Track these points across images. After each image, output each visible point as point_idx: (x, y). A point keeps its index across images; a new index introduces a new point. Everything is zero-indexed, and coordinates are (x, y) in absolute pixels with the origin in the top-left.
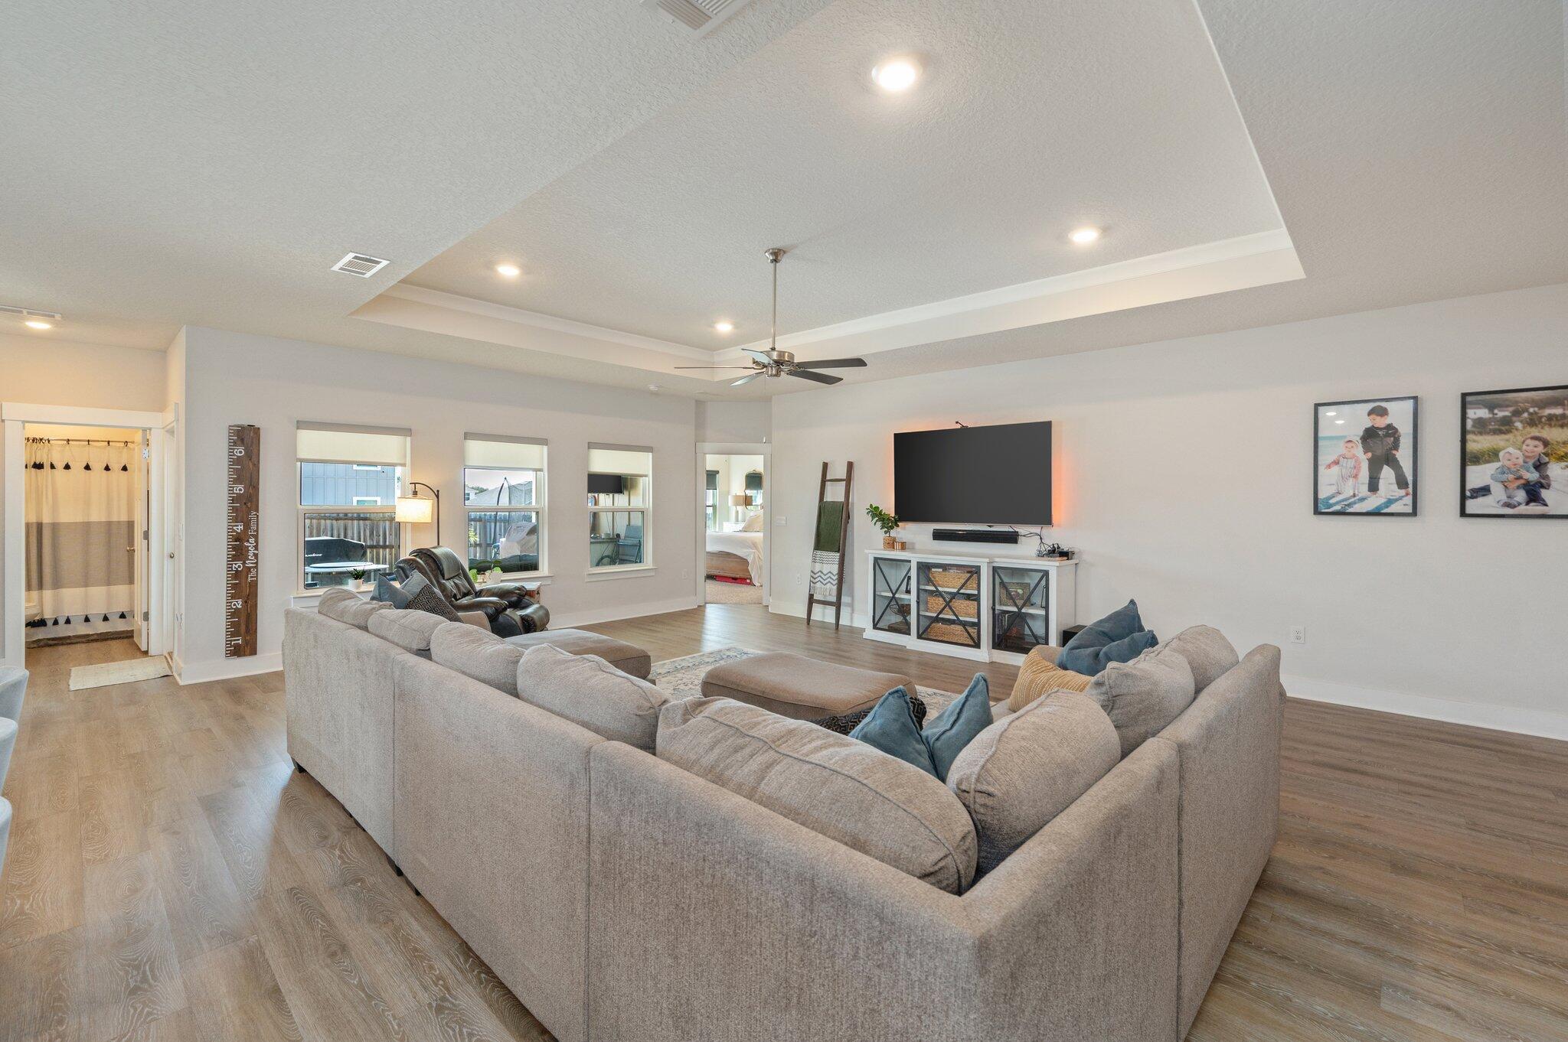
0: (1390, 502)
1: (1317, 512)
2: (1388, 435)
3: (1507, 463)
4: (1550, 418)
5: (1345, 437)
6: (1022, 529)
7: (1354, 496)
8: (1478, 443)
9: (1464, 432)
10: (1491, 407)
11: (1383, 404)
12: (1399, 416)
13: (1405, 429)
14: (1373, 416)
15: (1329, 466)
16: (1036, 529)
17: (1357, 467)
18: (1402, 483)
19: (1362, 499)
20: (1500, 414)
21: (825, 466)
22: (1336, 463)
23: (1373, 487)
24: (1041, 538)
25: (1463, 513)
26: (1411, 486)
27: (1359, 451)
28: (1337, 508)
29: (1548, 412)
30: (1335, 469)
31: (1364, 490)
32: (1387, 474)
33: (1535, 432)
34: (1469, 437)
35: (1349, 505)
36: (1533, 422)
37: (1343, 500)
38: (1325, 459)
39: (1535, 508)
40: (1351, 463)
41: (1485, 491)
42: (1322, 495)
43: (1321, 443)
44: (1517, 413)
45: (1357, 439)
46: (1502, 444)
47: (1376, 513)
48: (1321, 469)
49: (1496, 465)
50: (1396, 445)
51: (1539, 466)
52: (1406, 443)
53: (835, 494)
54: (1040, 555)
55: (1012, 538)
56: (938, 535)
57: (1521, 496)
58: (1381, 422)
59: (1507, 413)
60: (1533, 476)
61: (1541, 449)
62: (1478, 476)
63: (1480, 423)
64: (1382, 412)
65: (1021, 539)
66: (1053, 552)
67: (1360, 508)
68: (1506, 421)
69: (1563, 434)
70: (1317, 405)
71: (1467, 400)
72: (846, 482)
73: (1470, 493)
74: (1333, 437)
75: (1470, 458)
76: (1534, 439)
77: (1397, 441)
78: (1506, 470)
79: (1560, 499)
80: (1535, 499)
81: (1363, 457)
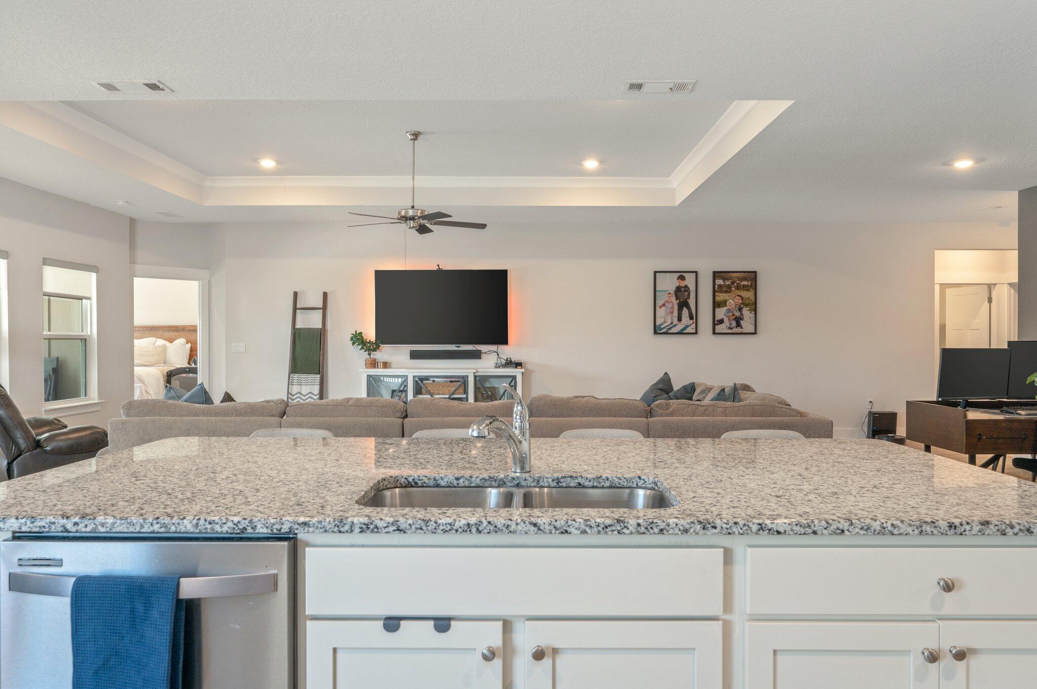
0: (687, 327)
1: (655, 333)
2: (685, 291)
3: (730, 308)
4: (744, 286)
5: (667, 291)
6: (483, 348)
7: (672, 323)
8: (721, 297)
9: (714, 291)
10: (724, 280)
11: (684, 274)
12: (690, 281)
13: (692, 288)
14: (679, 280)
15: (661, 307)
16: (493, 348)
17: (672, 308)
18: (691, 318)
19: (675, 326)
20: (728, 283)
21: (296, 294)
22: (664, 305)
23: (680, 319)
24: (498, 355)
25: (714, 333)
26: (695, 318)
27: (673, 299)
29: (743, 283)
30: (663, 308)
31: (675, 321)
32: (685, 311)
33: (739, 293)
34: (717, 294)
35: (670, 329)
36: (738, 288)
37: (667, 326)
38: (659, 303)
39: (738, 330)
40: (670, 305)
41: (721, 321)
42: (658, 324)
43: (657, 294)
44: (733, 283)
45: (672, 292)
46: (728, 298)
47: (680, 333)
48: (657, 308)
49: (725, 308)
50: (689, 297)
51: (740, 309)
52: (693, 295)
53: (313, 321)
54: (497, 366)
55: (477, 355)
56: (415, 355)
57: (734, 324)
58: (683, 284)
59: (729, 283)
60: (738, 314)
61: (740, 301)
62: (721, 313)
63: (720, 286)
64: (682, 278)
65: (483, 356)
66: (509, 363)
67: (674, 330)
68: (729, 287)
69: (748, 295)
70: (655, 272)
71: (716, 275)
72: (321, 310)
73: (716, 322)
74: (661, 291)
75: (716, 305)
76: (739, 296)
77: (689, 294)
78: (729, 311)
79: (747, 325)
80: (739, 325)
81: (675, 302)
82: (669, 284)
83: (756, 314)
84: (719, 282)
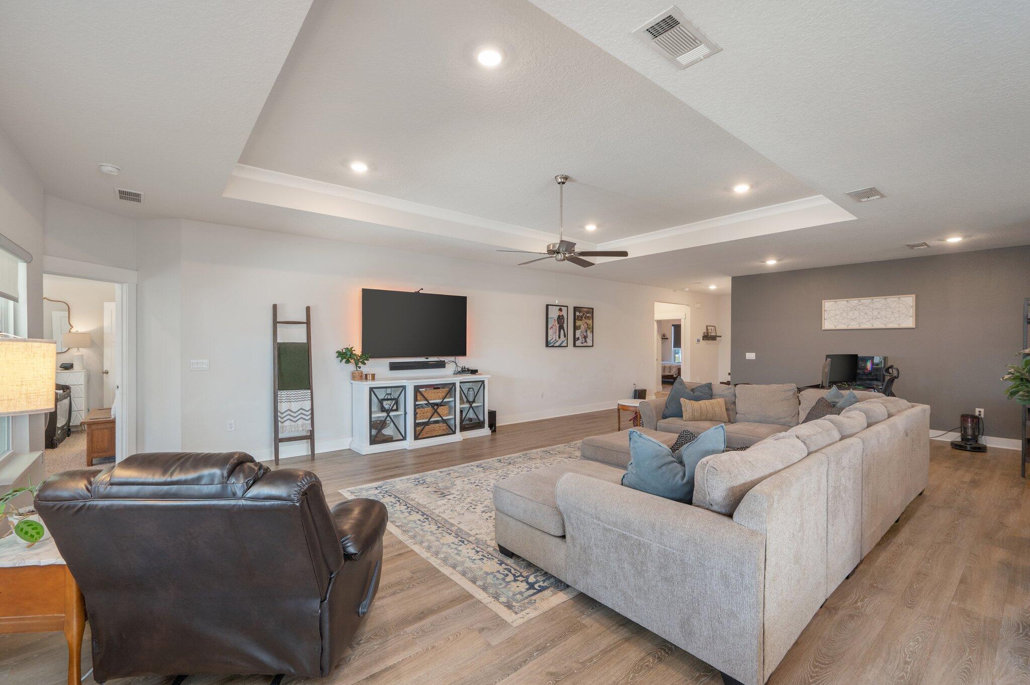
0: (563, 342)
1: (547, 346)
2: (562, 318)
3: (582, 330)
5: (554, 318)
6: (446, 359)
7: (556, 340)
8: (578, 323)
10: (579, 312)
11: (561, 307)
12: (564, 313)
13: (565, 317)
16: (452, 358)
17: (556, 330)
18: (565, 337)
21: (275, 307)
22: (552, 327)
23: (559, 337)
24: (457, 364)
25: (574, 346)
27: (557, 323)
28: (552, 344)
30: (552, 329)
31: (558, 339)
32: (562, 332)
33: (586, 321)
37: (554, 341)
38: (550, 326)
39: (585, 344)
40: (555, 328)
45: (556, 319)
46: (581, 324)
47: (560, 346)
48: (549, 329)
49: (580, 330)
50: (564, 323)
51: (586, 331)
53: (296, 335)
54: (455, 375)
55: (441, 365)
56: (394, 367)
57: (583, 340)
58: (561, 314)
60: (585, 334)
61: (587, 326)
63: (577, 316)
64: (560, 310)
65: (446, 365)
66: (464, 371)
67: (557, 344)
68: (582, 317)
69: (590, 322)
70: (547, 306)
71: (576, 309)
72: (305, 325)
73: (575, 339)
74: (551, 318)
75: (576, 328)
76: (586, 323)
77: (564, 321)
78: (582, 332)
79: (590, 343)
80: (586, 341)
81: (558, 326)
82: (554, 313)
83: (593, 334)
84: (577, 314)
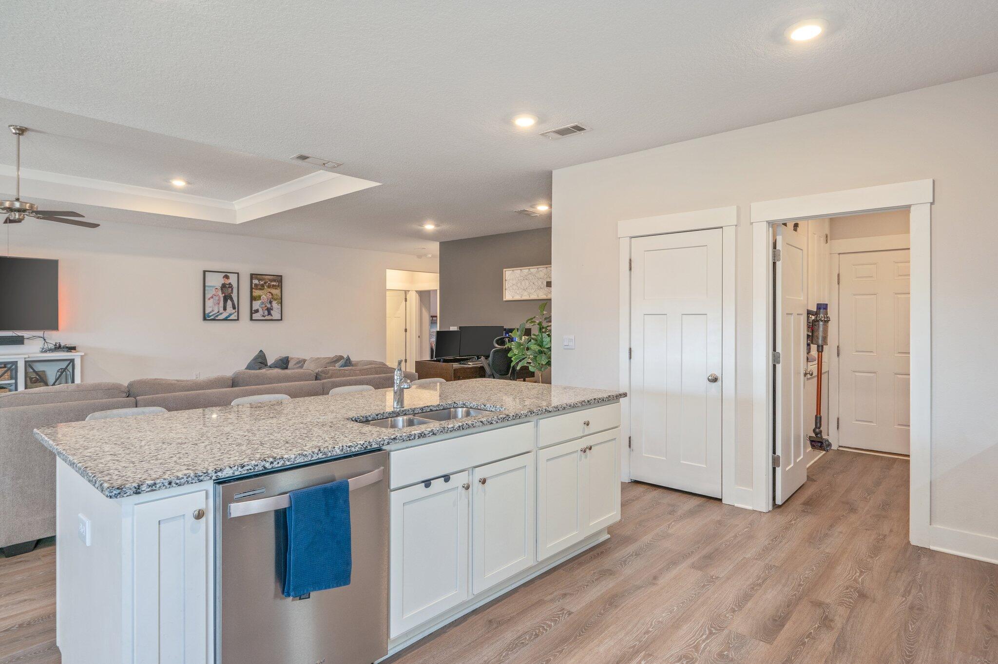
0: (230, 315)
1: (205, 319)
2: (229, 287)
3: (263, 301)
4: (273, 285)
5: (215, 286)
6: (25, 334)
7: (218, 312)
8: (256, 293)
9: (252, 289)
10: (259, 280)
11: (228, 274)
12: (233, 279)
13: (235, 285)
14: (225, 279)
15: (209, 299)
16: (39, 333)
17: (219, 300)
18: (234, 308)
19: (221, 314)
20: (262, 283)
22: (212, 297)
23: (225, 309)
24: (45, 340)
25: (251, 319)
26: (237, 308)
27: (220, 293)
28: (212, 317)
29: (272, 283)
30: (212, 300)
32: (229, 302)
33: (269, 290)
34: (253, 290)
35: (217, 316)
36: (269, 287)
37: (216, 314)
38: (208, 296)
39: (269, 317)
40: (217, 298)
41: (257, 311)
42: (207, 312)
43: (206, 288)
44: (265, 283)
45: (219, 288)
46: (261, 293)
47: (226, 319)
48: (206, 300)
49: (261, 301)
50: (232, 292)
51: (271, 302)
52: (235, 291)
54: (44, 351)
55: (19, 341)
57: (266, 312)
58: (227, 282)
59: (263, 283)
60: (269, 306)
61: (271, 296)
62: (257, 305)
63: (256, 285)
64: (227, 277)
65: (26, 341)
66: (58, 348)
67: (221, 317)
68: (263, 286)
69: (276, 292)
70: (205, 272)
71: (253, 276)
73: (253, 312)
74: (210, 286)
75: (253, 299)
76: (269, 292)
77: (232, 290)
78: (263, 303)
79: (276, 314)
80: (269, 314)
81: (222, 296)
82: (215, 281)
83: (281, 306)
84: (255, 282)
